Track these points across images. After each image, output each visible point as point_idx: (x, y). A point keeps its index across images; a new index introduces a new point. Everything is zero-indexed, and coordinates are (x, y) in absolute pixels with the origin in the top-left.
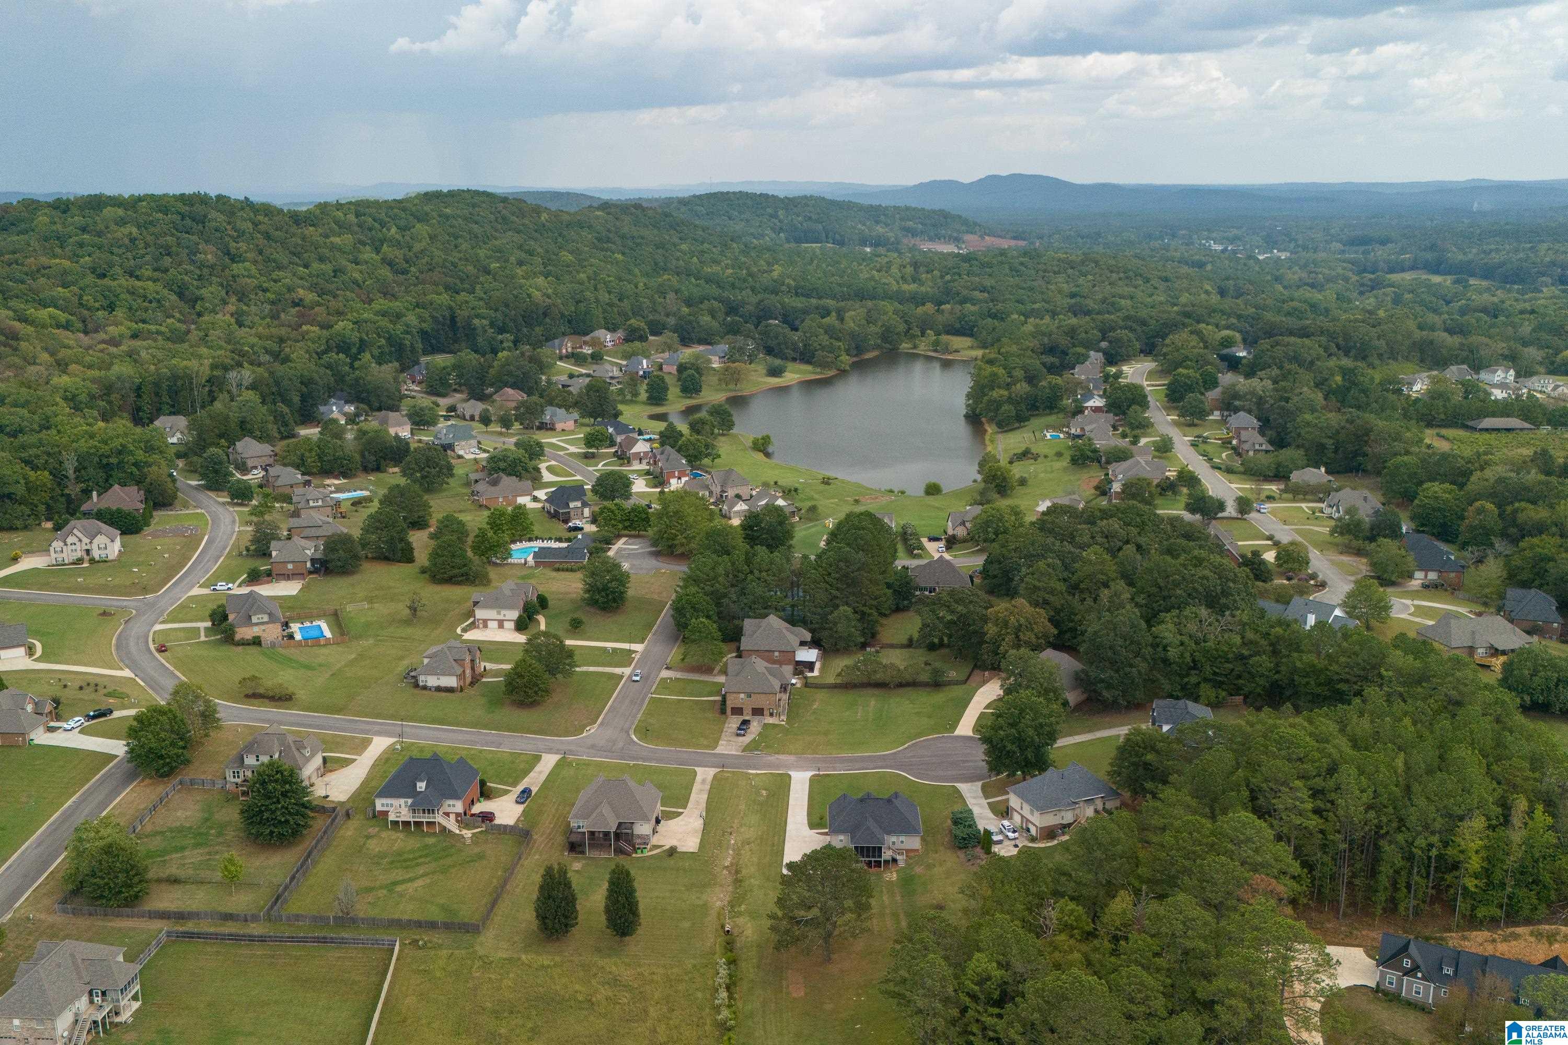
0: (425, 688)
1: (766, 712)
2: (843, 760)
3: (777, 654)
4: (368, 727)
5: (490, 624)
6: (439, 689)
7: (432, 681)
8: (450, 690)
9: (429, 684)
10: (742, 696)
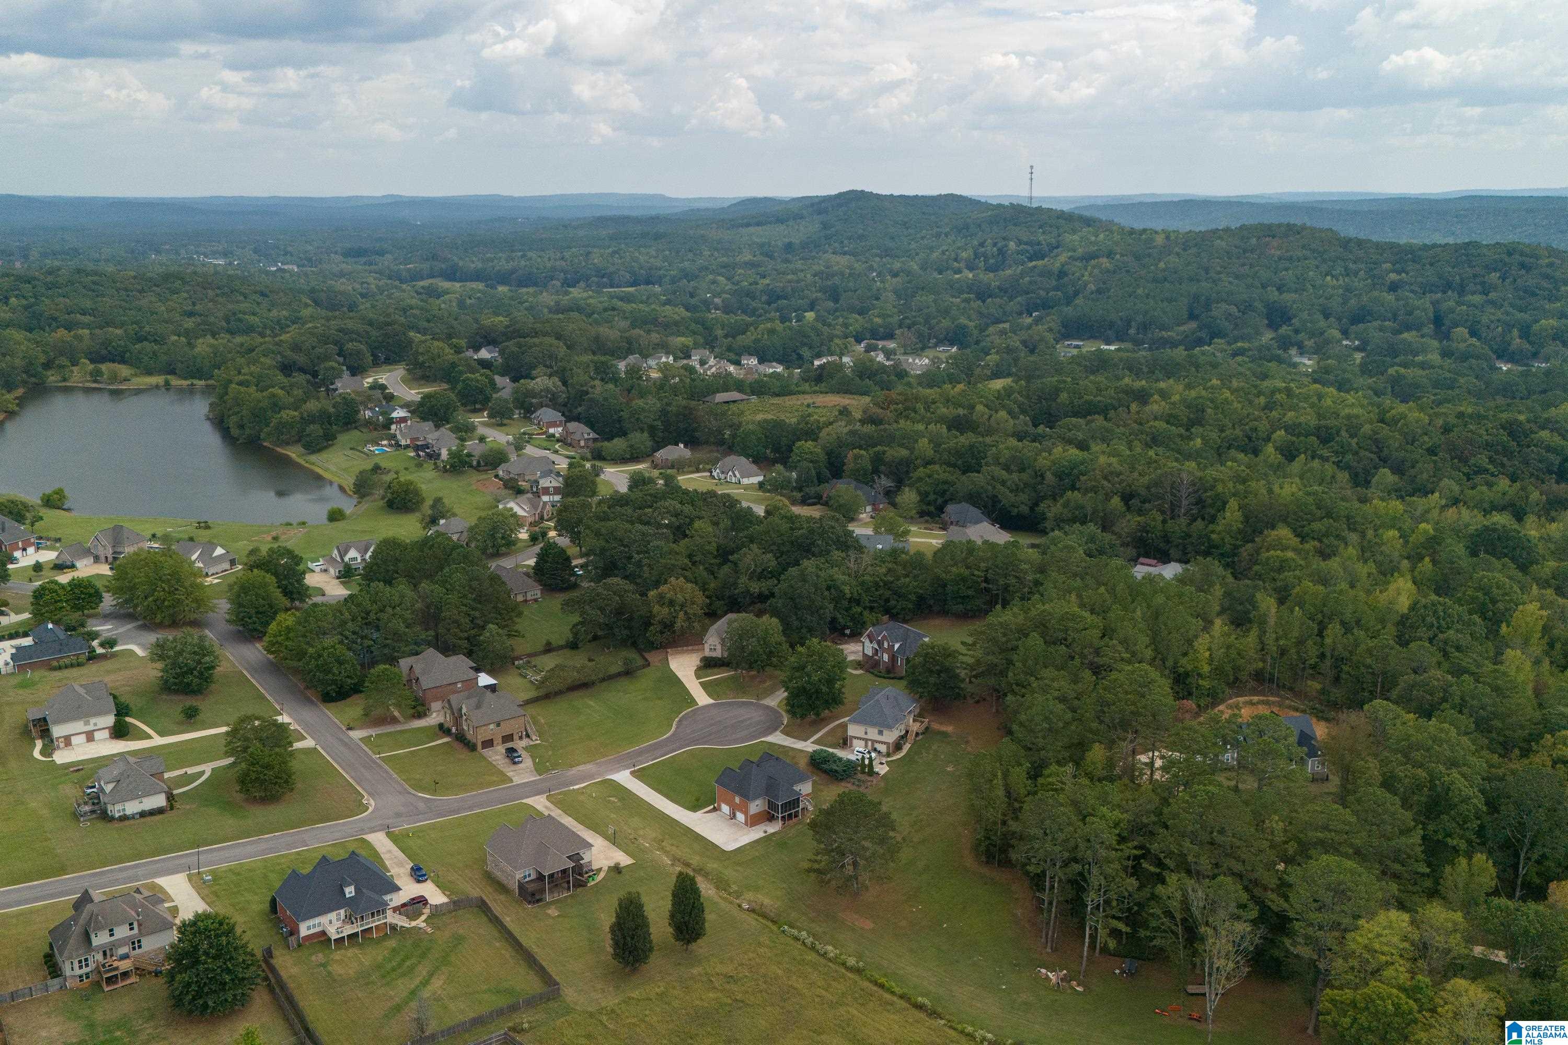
0: (124, 818)
1: (516, 737)
2: (640, 753)
3: (459, 685)
4: (130, 873)
5: (97, 735)
6: (143, 814)
7: (132, 808)
8: (160, 811)
9: (129, 812)
10: (492, 726)
